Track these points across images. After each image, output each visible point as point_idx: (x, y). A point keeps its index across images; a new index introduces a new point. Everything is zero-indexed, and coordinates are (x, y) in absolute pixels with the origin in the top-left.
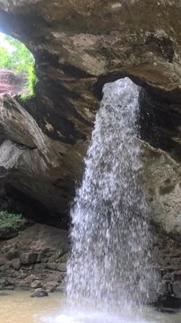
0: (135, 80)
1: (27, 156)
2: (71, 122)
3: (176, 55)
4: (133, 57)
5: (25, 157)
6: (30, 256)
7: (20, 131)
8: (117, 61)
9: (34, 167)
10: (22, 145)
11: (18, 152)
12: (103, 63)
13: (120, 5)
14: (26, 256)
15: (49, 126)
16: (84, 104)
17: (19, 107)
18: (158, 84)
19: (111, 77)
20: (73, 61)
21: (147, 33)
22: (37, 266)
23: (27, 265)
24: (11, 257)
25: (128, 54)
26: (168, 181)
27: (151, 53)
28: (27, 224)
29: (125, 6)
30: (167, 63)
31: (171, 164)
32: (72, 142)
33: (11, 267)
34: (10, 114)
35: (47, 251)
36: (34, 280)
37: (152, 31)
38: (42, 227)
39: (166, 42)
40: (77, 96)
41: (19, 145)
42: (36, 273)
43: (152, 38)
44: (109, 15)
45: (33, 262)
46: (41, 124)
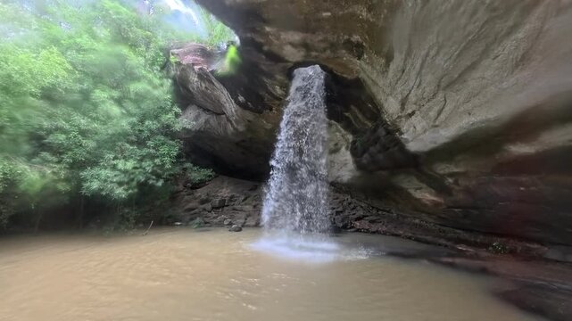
0: (323, 67)
1: (213, 121)
2: (261, 96)
3: (365, 56)
4: (328, 52)
5: (211, 121)
6: (220, 201)
7: (212, 100)
8: (314, 54)
9: (221, 130)
10: (208, 110)
11: (204, 117)
12: (302, 53)
13: (329, 14)
14: (216, 201)
15: (241, 99)
16: (275, 82)
17: (214, 80)
18: (342, 73)
19: (305, 64)
20: (275, 49)
21: (346, 37)
22: (226, 208)
23: (218, 208)
24: (203, 202)
25: (325, 50)
26: (336, 144)
27: (344, 51)
28: (216, 177)
29: (334, 16)
30: (356, 60)
31: (340, 132)
32: (260, 112)
33: (204, 209)
34: (203, 85)
35: (232, 197)
36: (225, 219)
37: (350, 35)
38: (225, 178)
39: (359, 46)
40: (270, 76)
41: (206, 110)
42: (226, 214)
43: (348, 41)
44: (318, 20)
45: (222, 205)
46: (234, 96)
